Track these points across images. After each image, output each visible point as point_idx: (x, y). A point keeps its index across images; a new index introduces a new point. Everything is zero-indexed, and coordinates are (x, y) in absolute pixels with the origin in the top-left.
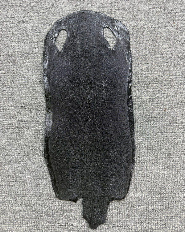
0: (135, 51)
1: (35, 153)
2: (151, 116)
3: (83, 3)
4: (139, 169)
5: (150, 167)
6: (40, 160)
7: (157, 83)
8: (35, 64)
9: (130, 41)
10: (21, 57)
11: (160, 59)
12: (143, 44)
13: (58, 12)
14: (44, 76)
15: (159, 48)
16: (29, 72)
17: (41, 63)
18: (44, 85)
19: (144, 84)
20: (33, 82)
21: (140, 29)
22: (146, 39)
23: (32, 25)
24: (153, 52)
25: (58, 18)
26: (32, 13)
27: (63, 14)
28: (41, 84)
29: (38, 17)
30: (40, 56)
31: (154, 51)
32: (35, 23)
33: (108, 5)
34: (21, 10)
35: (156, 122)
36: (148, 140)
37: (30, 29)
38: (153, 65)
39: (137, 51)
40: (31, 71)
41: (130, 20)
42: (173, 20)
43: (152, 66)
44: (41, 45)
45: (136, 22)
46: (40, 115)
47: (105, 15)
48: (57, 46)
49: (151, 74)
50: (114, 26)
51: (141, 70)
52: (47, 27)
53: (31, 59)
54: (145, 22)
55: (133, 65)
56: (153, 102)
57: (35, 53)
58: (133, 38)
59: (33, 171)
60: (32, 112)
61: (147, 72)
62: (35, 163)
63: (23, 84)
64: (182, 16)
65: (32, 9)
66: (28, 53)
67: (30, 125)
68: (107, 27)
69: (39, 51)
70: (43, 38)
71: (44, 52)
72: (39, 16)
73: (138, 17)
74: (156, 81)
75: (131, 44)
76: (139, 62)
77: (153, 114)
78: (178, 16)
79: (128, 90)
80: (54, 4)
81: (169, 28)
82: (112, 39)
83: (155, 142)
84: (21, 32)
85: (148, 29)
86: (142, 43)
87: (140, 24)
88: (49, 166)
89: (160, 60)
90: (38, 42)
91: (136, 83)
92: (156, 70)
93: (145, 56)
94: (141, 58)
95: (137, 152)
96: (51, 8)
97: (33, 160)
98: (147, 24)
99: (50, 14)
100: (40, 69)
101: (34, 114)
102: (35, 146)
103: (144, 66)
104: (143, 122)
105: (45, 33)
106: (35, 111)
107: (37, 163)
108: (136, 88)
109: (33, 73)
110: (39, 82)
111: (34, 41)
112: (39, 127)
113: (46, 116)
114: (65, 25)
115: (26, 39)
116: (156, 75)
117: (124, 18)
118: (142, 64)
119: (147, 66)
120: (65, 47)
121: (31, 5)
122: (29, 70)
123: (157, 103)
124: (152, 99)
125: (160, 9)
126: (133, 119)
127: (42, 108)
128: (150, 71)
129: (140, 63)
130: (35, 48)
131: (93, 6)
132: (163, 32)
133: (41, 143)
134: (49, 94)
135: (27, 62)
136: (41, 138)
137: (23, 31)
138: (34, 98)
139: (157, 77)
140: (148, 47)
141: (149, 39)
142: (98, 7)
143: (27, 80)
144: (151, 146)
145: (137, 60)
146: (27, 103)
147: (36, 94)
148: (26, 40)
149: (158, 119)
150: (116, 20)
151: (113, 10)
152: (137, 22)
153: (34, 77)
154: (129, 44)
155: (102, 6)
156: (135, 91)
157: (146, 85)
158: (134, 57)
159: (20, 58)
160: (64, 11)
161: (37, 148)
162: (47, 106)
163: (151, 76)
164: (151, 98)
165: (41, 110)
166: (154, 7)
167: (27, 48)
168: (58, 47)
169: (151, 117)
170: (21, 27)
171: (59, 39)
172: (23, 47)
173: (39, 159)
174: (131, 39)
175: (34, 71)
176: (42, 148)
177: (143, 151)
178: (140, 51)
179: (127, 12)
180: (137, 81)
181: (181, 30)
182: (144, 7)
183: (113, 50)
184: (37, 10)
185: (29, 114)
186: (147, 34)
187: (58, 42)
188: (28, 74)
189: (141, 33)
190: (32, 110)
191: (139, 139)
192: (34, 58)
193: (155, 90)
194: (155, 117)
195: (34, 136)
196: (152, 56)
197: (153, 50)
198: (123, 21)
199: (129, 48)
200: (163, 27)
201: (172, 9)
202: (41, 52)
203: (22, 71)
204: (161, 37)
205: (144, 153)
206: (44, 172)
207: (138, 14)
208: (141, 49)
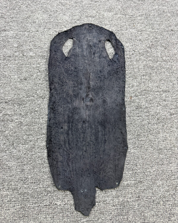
1: (19, 142)
3: (56, 13)
6: (24, 148)
16: (11, 72)
20: (15, 81)
23: (13, 33)
26: (12, 23)
29: (17, 26)
30: (20, 58)
32: (15, 31)
33: (77, 14)
34: (2, 21)
37: (10, 36)
40: (13, 72)
42: (134, 24)
44: (21, 49)
46: (22, 108)
53: (12, 61)
54: (110, 26)
57: (16, 56)
59: (18, 158)
60: (15, 107)
62: (19, 151)
63: (6, 83)
64: (141, 20)
65: (12, 20)
66: (10, 57)
67: (14, 118)
69: (19, 54)
73: (103, 23)
78: (137, 20)
80: (31, 15)
81: (130, 30)
84: (3, 39)
96: (29, 18)
97: (18, 148)
100: (21, 69)
101: (17, 108)
102: (19, 136)
106: (18, 105)
107: (21, 151)
111: (15, 46)
112: (21, 119)
121: (11, 16)
122: (12, 71)
127: (24, 103)
130: (16, 52)
131: (65, 15)
132: (125, 33)
133: (24, 133)
135: (9, 64)
136: (24, 128)
137: (5, 38)
142: (69, 15)
143: (9, 79)
146: (11, 99)
147: (18, 91)
148: (7, 46)
155: (72, 14)
159: (3, 61)
161: (21, 138)
166: (116, 14)
167: (9, 52)
170: (2, 35)
172: (5, 51)
175: (16, 71)
179: (94, 19)
181: (140, 31)
182: (108, 14)
184: (17, 21)
185: (12, 108)
187: (36, 46)
192: (15, 61)
195: (17, 127)
200: (125, 29)
201: (132, 14)
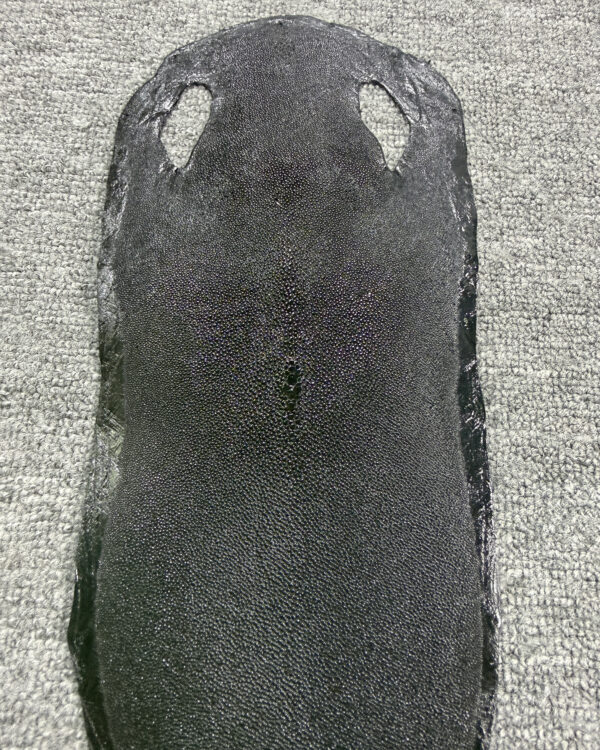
0: (486, 180)
2: (562, 457)
4: (517, 718)
5: (568, 707)
7: (581, 314)
8: (68, 215)
9: (467, 137)
10: (13, 186)
11: (591, 215)
12: (519, 152)
13: (180, 18)
14: (100, 266)
15: (587, 169)
17: (97, 213)
18: (99, 304)
19: (526, 314)
21: (507, 94)
22: (530, 132)
24: (561, 183)
25: (180, 39)
27: (202, 28)
28: (87, 298)
31: (565, 182)
35: (585, 487)
36: (555, 573)
38: (561, 236)
39: (497, 180)
41: (464, 58)
43: (559, 240)
45: (487, 68)
47: (368, 36)
48: (167, 147)
49: (557, 274)
50: (400, 78)
51: (515, 255)
52: (131, 72)
55: (479, 235)
56: (569, 396)
58: (479, 126)
61: (539, 263)
68: (375, 83)
70: (113, 115)
71: (113, 169)
72: (105, 30)
74: (578, 305)
75: (471, 151)
76: (506, 224)
77: (571, 446)
79: (460, 337)
82: (394, 128)
83: (588, 580)
85: (538, 94)
86: (515, 148)
87: (503, 75)
88: (89, 691)
89: (592, 218)
90: (89, 127)
91: (493, 310)
92: (577, 256)
93: (527, 201)
94: (510, 206)
95: (505, 630)
98: (533, 75)
99: (148, 24)
103: (523, 239)
104: (528, 482)
105: (121, 94)
108: (493, 330)
109: (57, 252)
110: (78, 292)
113: (95, 441)
114: (206, 66)
115: (43, 113)
116: (576, 277)
117: (439, 52)
118: (517, 232)
119: (536, 241)
120: (199, 154)
123: (587, 400)
124: (563, 380)
125: (584, 21)
126: (486, 467)
128: (549, 260)
129: (508, 227)
134: (117, 345)
138: (50, 358)
139: (582, 287)
140: (538, 165)
141: (541, 134)
144: (570, 602)
145: (493, 216)
149: (594, 473)
150: (409, 56)
151: (400, 20)
152: (492, 68)
153: (61, 271)
154: (462, 150)
156: (491, 343)
157: (536, 318)
158: (483, 202)
160: (205, 18)
162: (102, 397)
163: (557, 281)
164: (559, 377)
165: (76, 414)
168: (172, 151)
169: (565, 463)
171: (176, 119)
173: (42, 653)
174: (469, 129)
176: (63, 597)
177: (532, 625)
178: (508, 178)
180: (498, 301)
183: (395, 171)
186: (534, 112)
188: (34, 255)
189: (509, 109)
190: (34, 411)
191: (513, 567)
193: (575, 340)
194: (580, 463)
196: (556, 202)
197: (562, 176)
198: (438, 62)
199: (460, 165)
202: (101, 168)
203: (13, 241)
204: (592, 126)
205: (540, 634)
206: (61, 723)
207: (497, 37)
208: (513, 172)
